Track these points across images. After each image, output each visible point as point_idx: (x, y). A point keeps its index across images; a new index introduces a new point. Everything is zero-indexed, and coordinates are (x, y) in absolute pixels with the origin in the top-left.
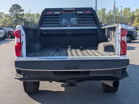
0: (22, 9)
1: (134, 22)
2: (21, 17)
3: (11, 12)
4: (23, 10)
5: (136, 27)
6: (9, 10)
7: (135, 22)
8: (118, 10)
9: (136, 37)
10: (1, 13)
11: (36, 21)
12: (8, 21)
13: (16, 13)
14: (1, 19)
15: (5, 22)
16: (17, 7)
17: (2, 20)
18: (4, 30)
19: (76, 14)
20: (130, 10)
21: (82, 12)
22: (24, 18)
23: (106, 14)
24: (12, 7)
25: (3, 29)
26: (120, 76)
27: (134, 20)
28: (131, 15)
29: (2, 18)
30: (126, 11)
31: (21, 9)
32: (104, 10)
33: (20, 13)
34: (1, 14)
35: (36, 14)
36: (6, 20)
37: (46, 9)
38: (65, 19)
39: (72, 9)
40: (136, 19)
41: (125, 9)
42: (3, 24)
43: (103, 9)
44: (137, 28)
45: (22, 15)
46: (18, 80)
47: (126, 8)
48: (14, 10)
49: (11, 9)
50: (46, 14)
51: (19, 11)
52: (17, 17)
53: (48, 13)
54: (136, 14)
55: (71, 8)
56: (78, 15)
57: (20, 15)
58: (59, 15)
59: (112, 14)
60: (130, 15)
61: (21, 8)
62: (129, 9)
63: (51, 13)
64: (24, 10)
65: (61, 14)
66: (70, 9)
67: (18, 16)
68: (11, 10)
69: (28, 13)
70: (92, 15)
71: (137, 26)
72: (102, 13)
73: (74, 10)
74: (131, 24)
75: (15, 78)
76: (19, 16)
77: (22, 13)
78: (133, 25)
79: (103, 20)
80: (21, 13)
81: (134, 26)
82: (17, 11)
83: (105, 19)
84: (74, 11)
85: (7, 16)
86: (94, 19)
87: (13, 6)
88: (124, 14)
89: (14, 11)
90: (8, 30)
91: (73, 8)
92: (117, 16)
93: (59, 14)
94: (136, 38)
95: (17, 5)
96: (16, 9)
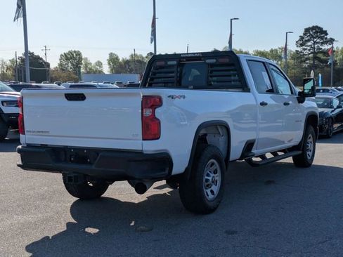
0: (328, 37)
2: (325, 57)
3: (302, 45)
4: (332, 41)
6: (297, 42)
13: (314, 48)
16: (316, 32)
21: (214, 61)
24: (305, 34)
31: (326, 38)
33: (323, 48)
39: (196, 55)
48: (308, 41)
49: (302, 38)
51: (322, 43)
52: (315, 58)
57: (321, 52)
58: (176, 67)
61: (327, 34)
63: (162, 63)
64: (334, 40)
66: (193, 55)
67: (318, 55)
68: (302, 42)
76: (321, 56)
77: (330, 46)
80: (326, 47)
82: (315, 43)
84: (200, 59)
87: (307, 30)
89: (309, 44)
91: (197, 53)
93: (175, 65)
95: (317, 27)
96: (314, 38)
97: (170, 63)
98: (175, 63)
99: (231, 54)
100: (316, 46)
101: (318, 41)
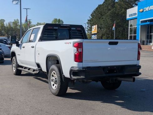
8: (18, 22)
20: (31, 23)
21: (75, 29)
23: (5, 25)
32: (2, 21)
55: (67, 25)
56: (72, 30)
63: (52, 28)
73: (69, 26)
84: (68, 27)
86: (82, 35)
98: (57, 28)
99: (81, 27)
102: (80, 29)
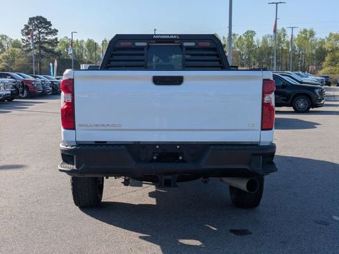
0: (52, 28)
1: (324, 66)
2: (50, 47)
3: (27, 34)
4: (55, 32)
5: (327, 77)
6: (22, 31)
7: (324, 64)
8: (284, 35)
9: (321, 100)
10: (2, 36)
11: (85, 58)
12: (19, 57)
13: (39, 38)
14: (2, 53)
15: (11, 60)
16: (41, 23)
17: (5, 54)
18: (12, 77)
19: (181, 46)
20: (314, 35)
21: (193, 44)
22: (56, 49)
23: (256, 44)
24: (29, 24)
25: (9, 75)
26: (261, 168)
27: (324, 60)
28: (317, 47)
29: (4, 50)
30: (305, 38)
31: (50, 29)
32: (250, 34)
33: (48, 38)
34: (3, 39)
35: (86, 41)
36: (13, 54)
37: (117, 36)
38: (157, 58)
39: (172, 37)
40: (327, 59)
41: (301, 33)
42: (7, 64)
43: (248, 32)
44: (330, 80)
45: (52, 44)
46: (65, 173)
47: (305, 31)
48: (35, 30)
49: (27, 27)
50: (117, 46)
51: (47, 34)
52: (41, 48)
53: (123, 44)
54: (327, 46)
55: (170, 35)
56: (184, 49)
57: (47, 42)
58: (146, 49)
59: (270, 43)
60: (314, 48)
61: (51, 25)
62: (312, 34)
63: (129, 44)
64: (57, 31)
65: (149, 46)
66: (168, 37)
67: (43, 45)
68: (27, 31)
69: (67, 37)
70: (214, 49)
71: (331, 76)
72: (246, 43)
73: (176, 39)
74: (316, 70)
75: (60, 170)
76: (46, 46)
77: (54, 37)
78: (321, 72)
79: (249, 58)
80: (50, 37)
81: (324, 74)
82: (40, 32)
83: (254, 57)
84: (176, 42)
85: (16, 44)
87: (31, 20)
88: (298, 45)
89: (35, 33)
90: (22, 78)
91: (174, 35)
92: (282, 49)
93: (145, 47)
94: (322, 102)
96: (39, 28)
97: (137, 44)
98: (145, 44)
99: (213, 38)
100: (41, 35)
101: (43, 31)
102: (207, 44)
